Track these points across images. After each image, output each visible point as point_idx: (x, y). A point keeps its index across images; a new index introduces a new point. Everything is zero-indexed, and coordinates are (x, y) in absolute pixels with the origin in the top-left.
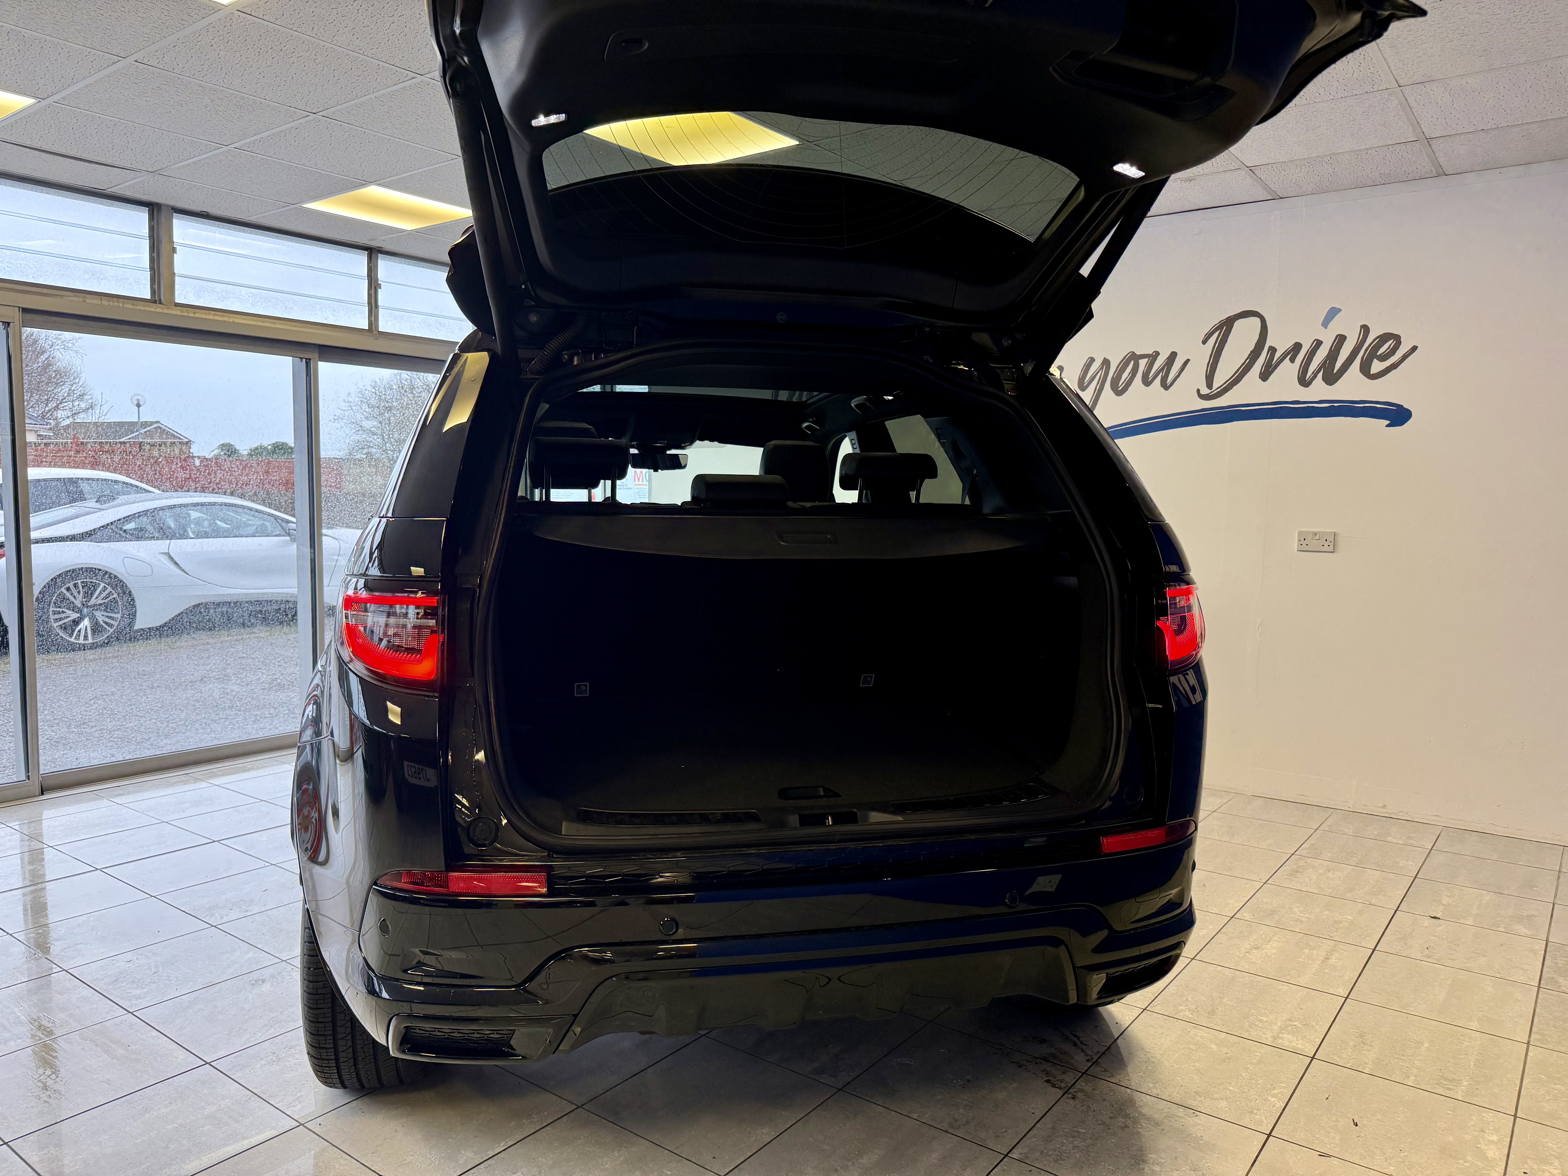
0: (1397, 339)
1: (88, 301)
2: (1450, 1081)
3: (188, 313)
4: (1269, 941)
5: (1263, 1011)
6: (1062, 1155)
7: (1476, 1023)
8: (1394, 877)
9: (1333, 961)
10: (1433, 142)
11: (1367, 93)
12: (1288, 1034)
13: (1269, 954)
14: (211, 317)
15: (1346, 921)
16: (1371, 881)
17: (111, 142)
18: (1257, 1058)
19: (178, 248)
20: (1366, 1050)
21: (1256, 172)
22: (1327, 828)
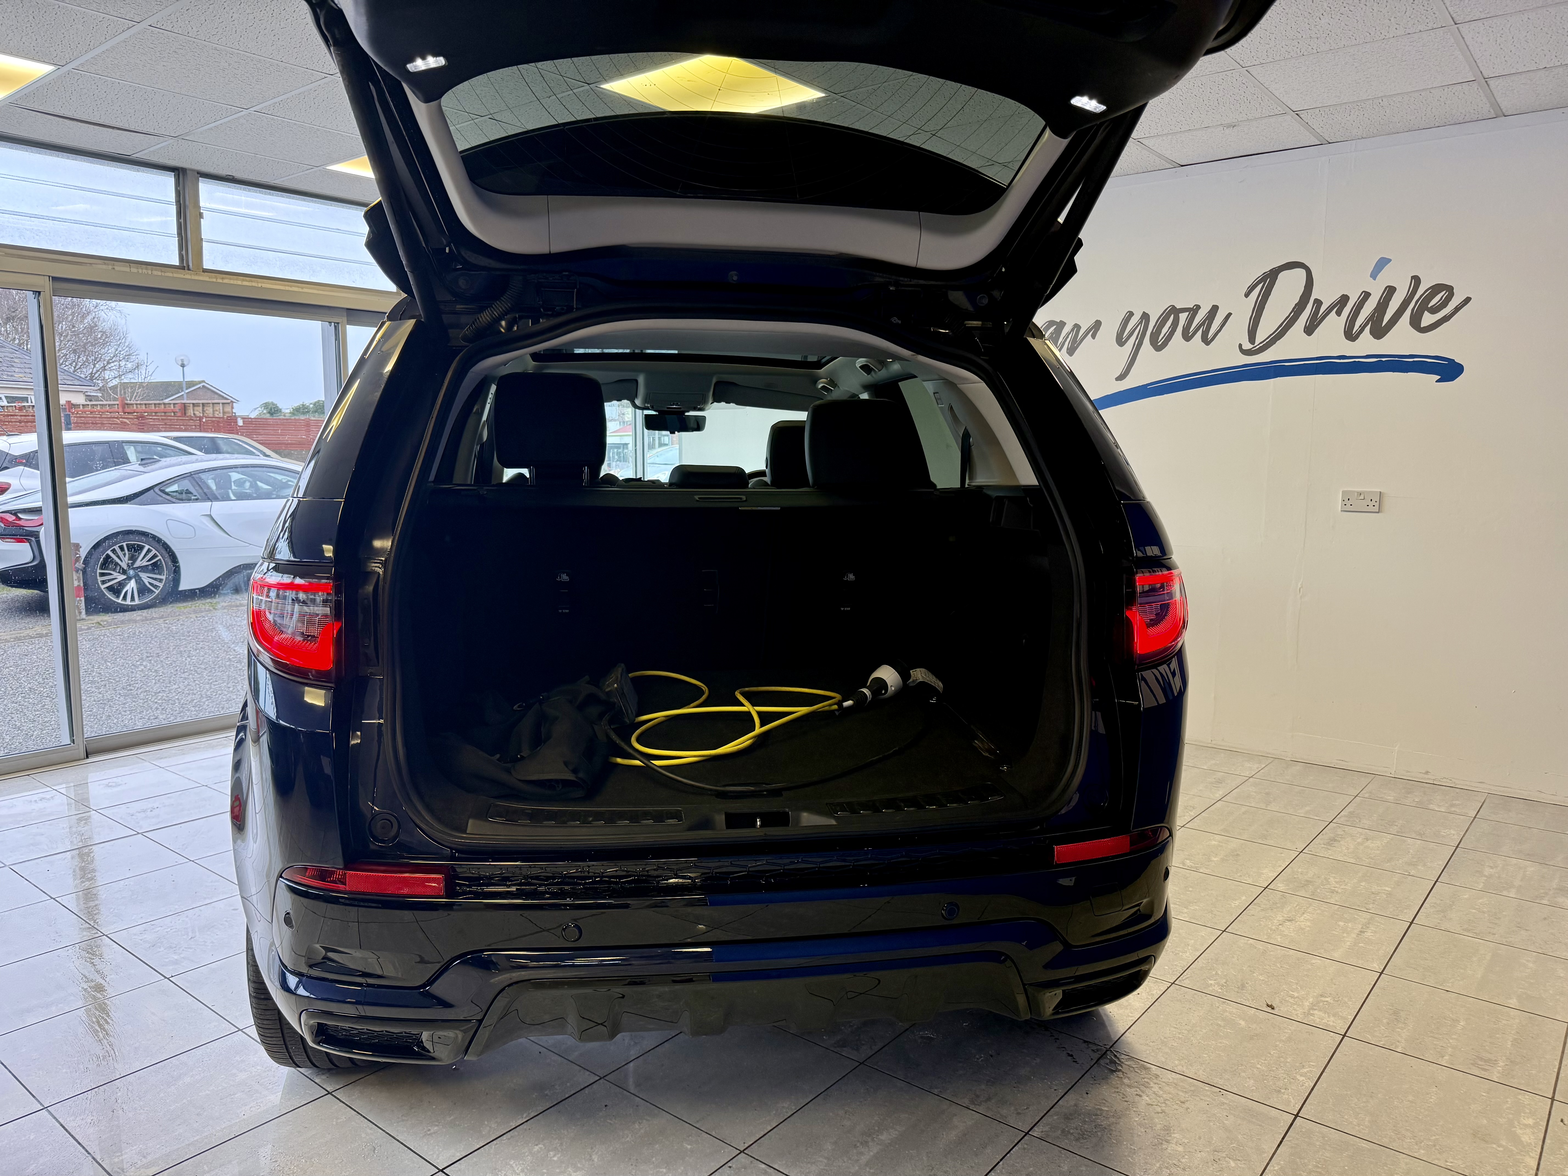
0: (1450, 290)
1: (117, 268)
2: (1485, 1061)
3: (217, 279)
4: (1304, 913)
5: (1294, 987)
6: (1084, 1134)
7: (1515, 1000)
8: (1435, 847)
9: (1368, 934)
10: (1491, 82)
11: (1420, 31)
12: (1320, 1010)
13: (1303, 926)
14: (239, 283)
15: (1384, 893)
16: (1411, 851)
17: (132, 108)
18: (1287, 1035)
19: (205, 213)
20: (1399, 1028)
21: (1301, 116)
22: (1367, 795)
